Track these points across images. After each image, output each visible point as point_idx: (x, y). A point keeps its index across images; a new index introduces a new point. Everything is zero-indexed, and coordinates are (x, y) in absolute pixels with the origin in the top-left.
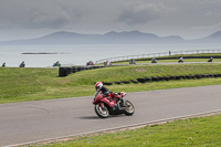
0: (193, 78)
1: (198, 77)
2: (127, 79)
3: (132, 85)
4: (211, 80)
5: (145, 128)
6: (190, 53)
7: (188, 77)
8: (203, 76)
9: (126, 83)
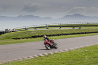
0: (56, 35)
1: (58, 35)
2: (27, 36)
3: (29, 39)
4: (64, 36)
5: (35, 58)
6: (55, 25)
7: (54, 35)
8: (61, 35)
9: (27, 38)
